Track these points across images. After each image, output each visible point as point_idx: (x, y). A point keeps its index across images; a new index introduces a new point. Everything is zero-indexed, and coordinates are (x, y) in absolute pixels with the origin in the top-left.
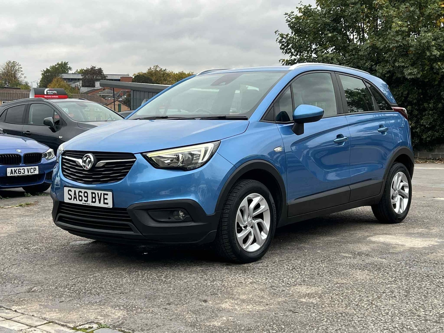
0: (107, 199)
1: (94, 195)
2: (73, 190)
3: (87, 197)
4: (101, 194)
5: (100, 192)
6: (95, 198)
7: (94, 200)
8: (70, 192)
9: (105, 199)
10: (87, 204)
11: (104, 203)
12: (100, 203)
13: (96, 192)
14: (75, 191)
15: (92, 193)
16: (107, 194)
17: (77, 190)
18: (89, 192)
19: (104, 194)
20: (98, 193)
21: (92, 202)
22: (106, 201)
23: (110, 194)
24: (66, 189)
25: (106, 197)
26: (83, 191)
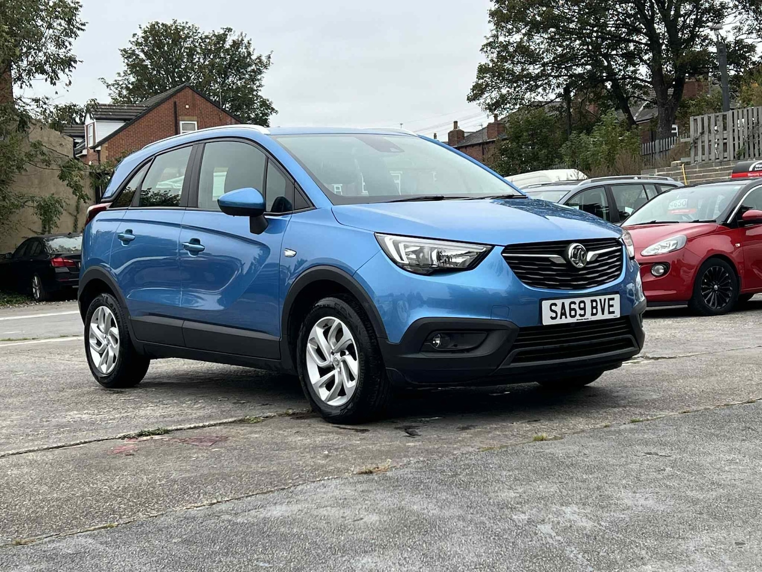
0: (612, 306)
1: (594, 304)
2: (559, 302)
3: (584, 309)
4: (605, 299)
5: (602, 298)
6: (596, 308)
7: (595, 311)
8: (553, 307)
9: (610, 306)
10: (583, 319)
11: (610, 313)
12: (603, 314)
13: (597, 298)
14: (563, 304)
15: (592, 301)
16: (613, 299)
17: (567, 302)
18: (588, 300)
19: (610, 299)
20: (600, 300)
21: (593, 314)
22: (611, 309)
23: (617, 297)
24: (546, 304)
25: (611, 302)
26: (577, 300)
